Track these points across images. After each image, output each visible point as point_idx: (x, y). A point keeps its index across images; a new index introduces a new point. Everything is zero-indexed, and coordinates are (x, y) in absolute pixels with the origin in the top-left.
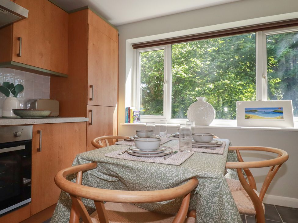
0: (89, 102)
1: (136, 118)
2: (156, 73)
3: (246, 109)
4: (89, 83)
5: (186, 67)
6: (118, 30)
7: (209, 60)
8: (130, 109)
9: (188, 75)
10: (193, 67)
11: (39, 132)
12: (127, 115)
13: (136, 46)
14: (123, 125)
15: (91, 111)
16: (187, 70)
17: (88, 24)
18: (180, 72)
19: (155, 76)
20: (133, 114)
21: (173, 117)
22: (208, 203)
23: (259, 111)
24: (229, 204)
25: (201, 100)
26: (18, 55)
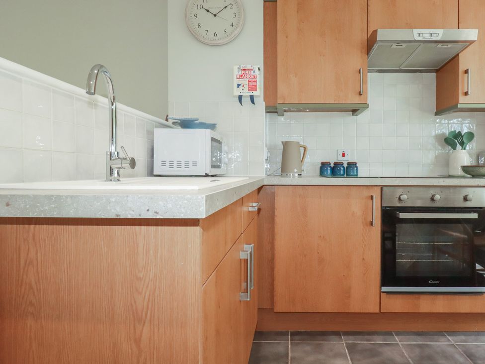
26: (466, 94)
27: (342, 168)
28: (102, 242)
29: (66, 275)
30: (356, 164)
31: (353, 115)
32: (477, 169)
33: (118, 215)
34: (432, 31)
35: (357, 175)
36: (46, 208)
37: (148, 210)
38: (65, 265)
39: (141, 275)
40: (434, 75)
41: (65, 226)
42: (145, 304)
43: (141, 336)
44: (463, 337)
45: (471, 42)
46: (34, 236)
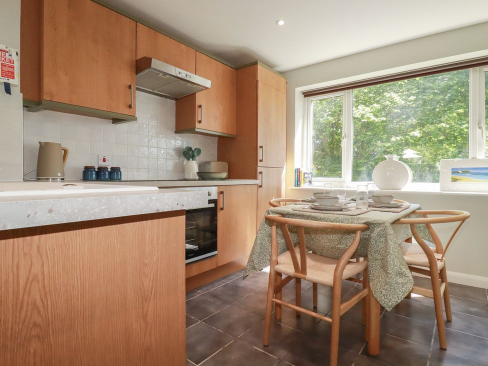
0: (259, 164)
1: (308, 181)
2: (331, 118)
3: (453, 169)
4: (259, 144)
5: (377, 106)
6: (286, 78)
7: (414, 92)
8: (301, 170)
9: (380, 118)
10: (387, 106)
11: (222, 193)
12: (296, 177)
13: (307, 94)
14: (292, 189)
15: (261, 173)
16: (379, 111)
17: (257, 81)
18: (368, 115)
19: (330, 122)
20: (304, 176)
21: (354, 179)
22: (376, 242)
23: (471, 171)
24: (392, 241)
25: (391, 159)
26: (200, 122)
27: (107, 173)
28: (116, 240)
29: (79, 280)
30: (120, 169)
31: (113, 123)
32: (210, 174)
33: (158, 210)
34: (188, 73)
35: (121, 179)
36: (97, 210)
37: (178, 204)
38: (78, 270)
39: (147, 261)
40: (174, 102)
41: (77, 231)
42: (151, 283)
43: (148, 311)
44: (205, 288)
45: (207, 88)
46: (38, 247)
